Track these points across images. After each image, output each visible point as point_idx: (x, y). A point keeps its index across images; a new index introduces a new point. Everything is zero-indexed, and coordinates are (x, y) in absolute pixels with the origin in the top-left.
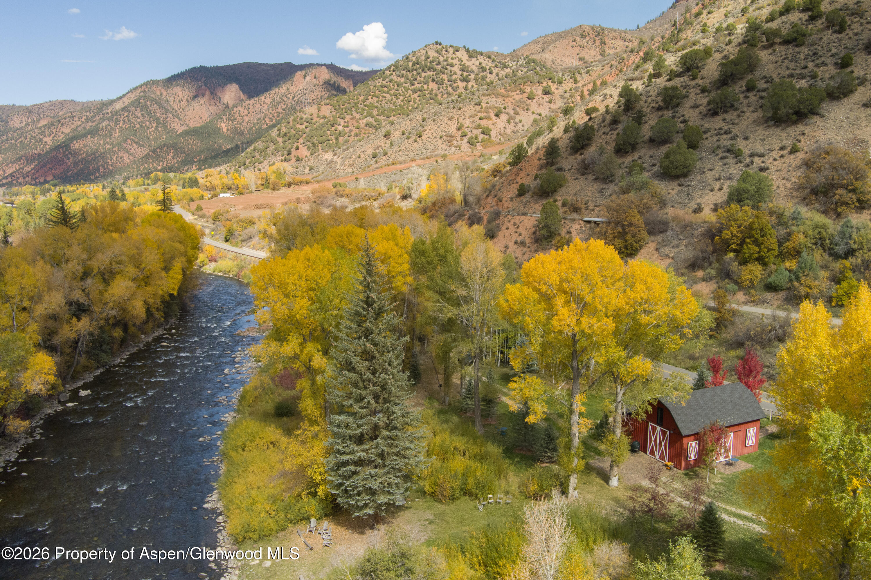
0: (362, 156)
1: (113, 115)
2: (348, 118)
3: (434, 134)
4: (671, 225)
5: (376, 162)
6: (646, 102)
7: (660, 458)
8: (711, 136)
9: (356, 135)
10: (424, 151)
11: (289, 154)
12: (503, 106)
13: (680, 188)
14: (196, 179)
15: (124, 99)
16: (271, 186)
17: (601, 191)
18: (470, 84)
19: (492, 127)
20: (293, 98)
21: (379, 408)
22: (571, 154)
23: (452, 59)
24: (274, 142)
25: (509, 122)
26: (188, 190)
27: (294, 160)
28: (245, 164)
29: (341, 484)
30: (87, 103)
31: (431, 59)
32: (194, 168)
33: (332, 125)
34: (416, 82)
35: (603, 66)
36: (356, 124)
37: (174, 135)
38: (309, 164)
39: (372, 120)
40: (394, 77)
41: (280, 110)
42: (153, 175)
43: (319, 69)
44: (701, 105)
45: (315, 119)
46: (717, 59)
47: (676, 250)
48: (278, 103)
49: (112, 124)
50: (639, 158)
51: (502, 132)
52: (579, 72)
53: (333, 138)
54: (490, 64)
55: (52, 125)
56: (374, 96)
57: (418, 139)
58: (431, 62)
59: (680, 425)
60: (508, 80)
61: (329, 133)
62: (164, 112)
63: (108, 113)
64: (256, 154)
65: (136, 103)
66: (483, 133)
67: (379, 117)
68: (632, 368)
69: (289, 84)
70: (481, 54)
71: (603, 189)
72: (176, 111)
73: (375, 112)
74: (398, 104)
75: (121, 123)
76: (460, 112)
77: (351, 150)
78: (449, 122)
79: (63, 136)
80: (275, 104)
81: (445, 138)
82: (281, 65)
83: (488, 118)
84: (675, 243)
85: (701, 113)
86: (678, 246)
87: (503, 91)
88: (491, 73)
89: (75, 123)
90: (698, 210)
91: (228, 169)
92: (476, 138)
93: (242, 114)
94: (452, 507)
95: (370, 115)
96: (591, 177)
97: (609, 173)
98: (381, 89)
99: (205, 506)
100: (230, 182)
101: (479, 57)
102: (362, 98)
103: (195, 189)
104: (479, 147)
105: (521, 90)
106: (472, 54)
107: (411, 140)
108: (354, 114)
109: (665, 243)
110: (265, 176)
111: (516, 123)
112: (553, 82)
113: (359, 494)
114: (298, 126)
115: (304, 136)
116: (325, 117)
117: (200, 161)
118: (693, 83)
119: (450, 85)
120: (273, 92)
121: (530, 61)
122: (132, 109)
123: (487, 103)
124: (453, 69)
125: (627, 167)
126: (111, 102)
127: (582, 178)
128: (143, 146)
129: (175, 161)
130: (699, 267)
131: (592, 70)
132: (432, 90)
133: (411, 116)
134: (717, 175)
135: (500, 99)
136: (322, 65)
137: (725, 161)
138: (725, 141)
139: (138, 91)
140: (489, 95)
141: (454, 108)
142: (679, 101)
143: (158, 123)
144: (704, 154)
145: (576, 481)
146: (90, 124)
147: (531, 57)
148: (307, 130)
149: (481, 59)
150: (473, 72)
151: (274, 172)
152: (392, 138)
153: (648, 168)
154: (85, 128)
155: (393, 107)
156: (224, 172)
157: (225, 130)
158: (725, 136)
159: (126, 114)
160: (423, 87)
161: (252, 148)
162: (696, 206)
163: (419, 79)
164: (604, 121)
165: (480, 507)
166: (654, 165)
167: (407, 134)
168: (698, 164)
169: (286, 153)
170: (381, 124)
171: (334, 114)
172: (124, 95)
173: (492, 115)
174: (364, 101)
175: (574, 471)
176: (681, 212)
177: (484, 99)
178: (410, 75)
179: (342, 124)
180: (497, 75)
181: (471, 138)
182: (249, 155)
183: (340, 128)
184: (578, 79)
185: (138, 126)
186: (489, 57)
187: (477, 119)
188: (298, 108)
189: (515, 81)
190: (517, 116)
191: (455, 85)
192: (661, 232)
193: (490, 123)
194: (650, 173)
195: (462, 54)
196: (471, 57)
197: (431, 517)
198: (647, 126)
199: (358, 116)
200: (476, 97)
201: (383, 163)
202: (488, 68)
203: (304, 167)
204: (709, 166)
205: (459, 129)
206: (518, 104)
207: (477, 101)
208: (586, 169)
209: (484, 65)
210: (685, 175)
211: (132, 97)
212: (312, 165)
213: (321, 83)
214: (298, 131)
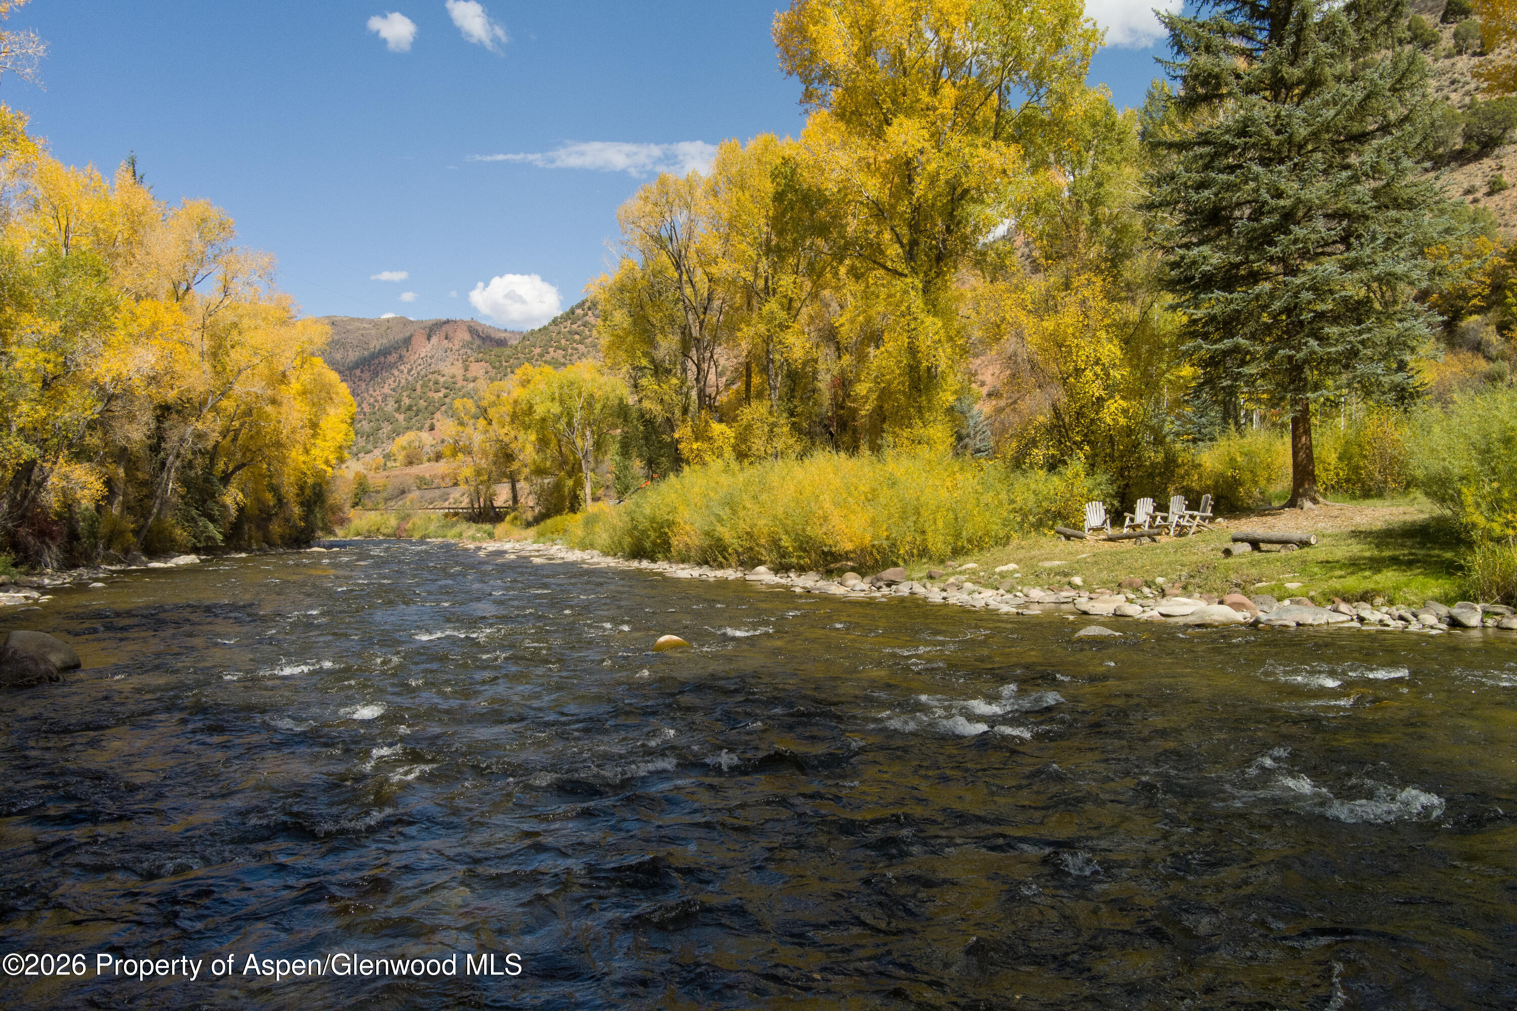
20: (409, 371)
48: (384, 380)
69: (402, 350)
80: (378, 381)
115: (444, 408)
120: (376, 361)
171: (492, 374)
213: (457, 347)
214: (430, 402)
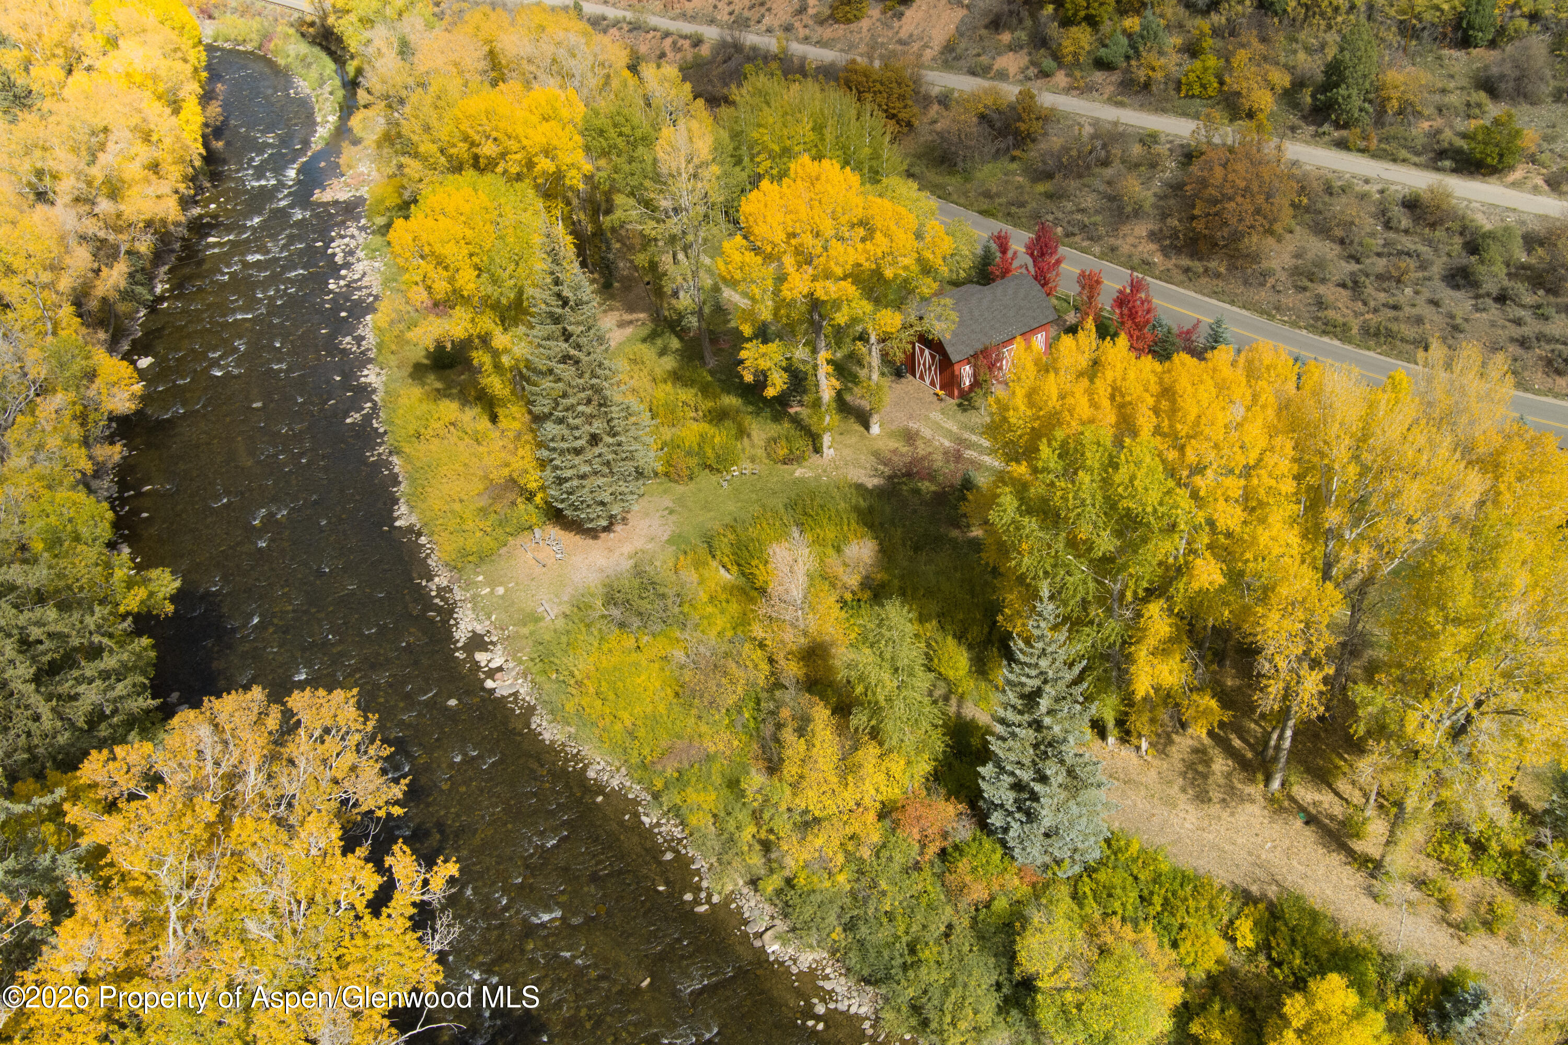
7: (930, 384)
59: (950, 352)
94: (692, 485)
99: (397, 524)
130: (1004, 25)
145: (831, 437)
165: (725, 484)
175: (827, 429)
197: (671, 505)
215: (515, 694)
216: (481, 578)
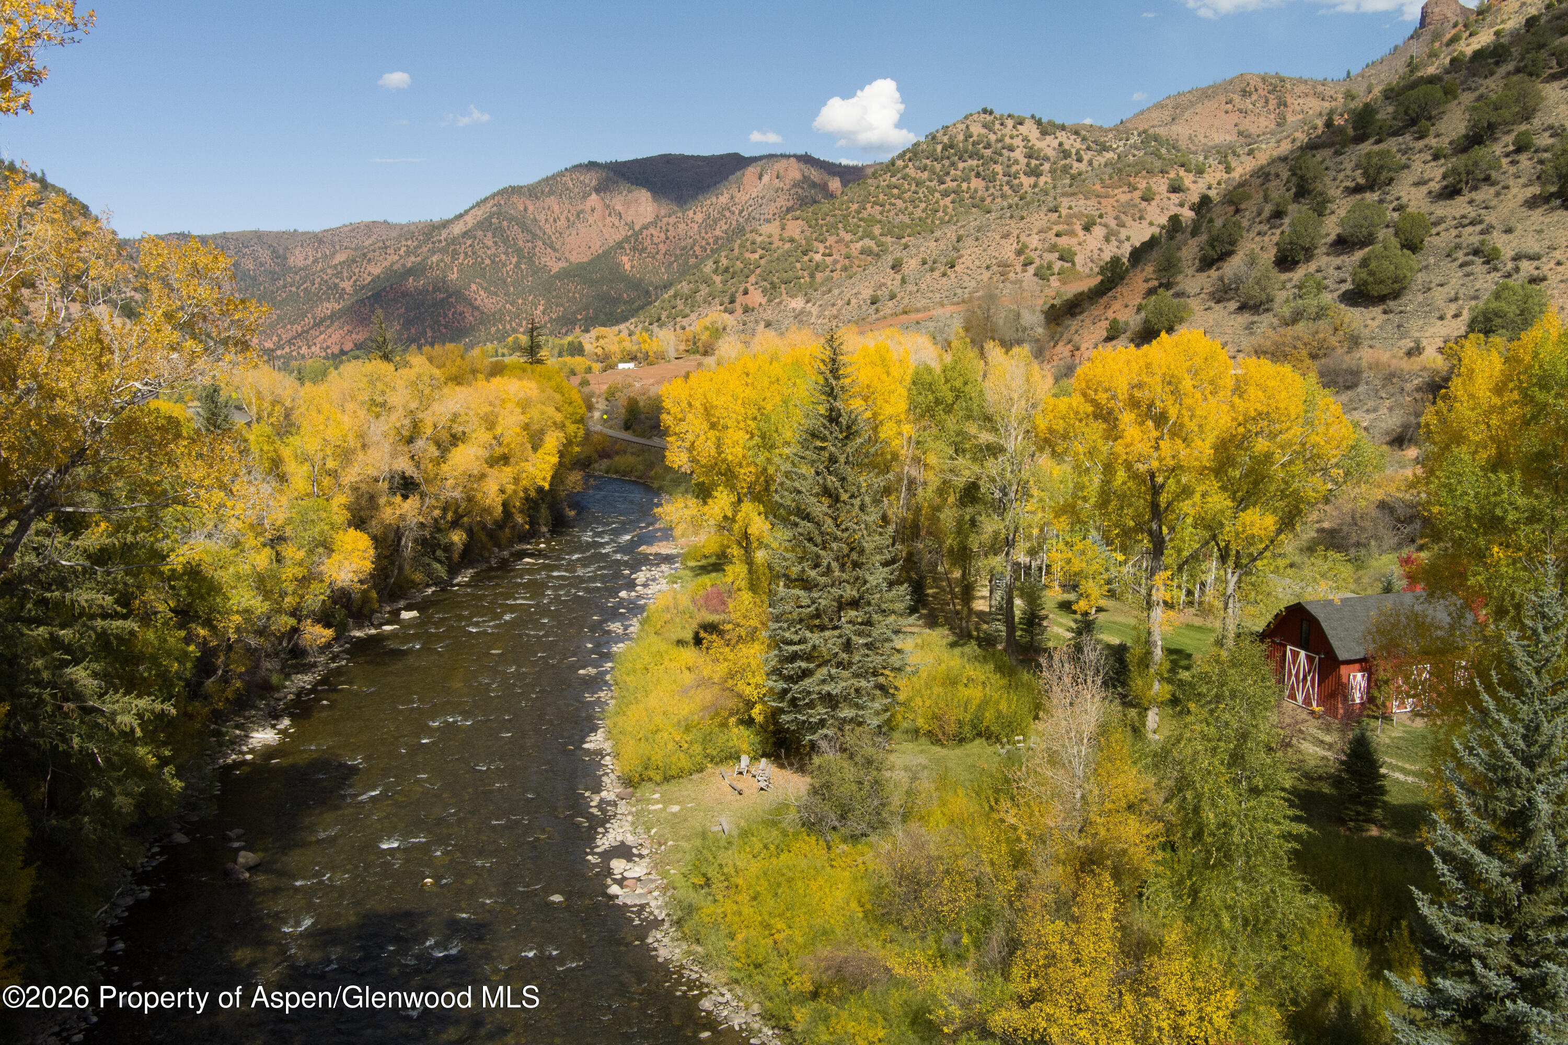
0: (853, 301)
1: (448, 244)
2: (831, 240)
3: (977, 263)
4: (1365, 375)
5: (877, 310)
6: (1335, 179)
7: (1304, 702)
8: (1447, 230)
9: (845, 269)
10: (959, 291)
11: (732, 301)
12: (1098, 213)
13: (1386, 316)
14: (580, 343)
15: (467, 218)
16: (701, 349)
17: (1249, 327)
18: (1042, 180)
19: (1076, 248)
20: (741, 212)
21: (845, 576)
22: (1201, 270)
23: (1012, 137)
24: (707, 282)
25: (1107, 240)
26: (568, 359)
27: (740, 311)
28: (659, 319)
29: (785, 691)
30: (408, 225)
31: (975, 138)
32: (577, 329)
33: (805, 253)
34: (948, 179)
35: (1278, 142)
36: (844, 251)
37: (545, 276)
38: (765, 316)
39: (872, 244)
40: (911, 171)
41: (718, 232)
42: (510, 339)
43: (784, 163)
44: (1431, 180)
45: (777, 243)
46: (1467, 102)
47: (1373, 416)
48: (715, 221)
49: (448, 259)
50: (1318, 271)
51: (1095, 257)
52: (1234, 153)
53: (805, 274)
54: (1078, 145)
55: (354, 261)
56: (875, 203)
57: (949, 272)
58: (974, 144)
59: (1335, 643)
60: (1109, 170)
61: (798, 265)
62: (529, 238)
63: (440, 241)
64: (678, 302)
65: (484, 225)
66: (1061, 258)
67: (883, 239)
68: (1244, 526)
69: (734, 191)
70: (1063, 128)
71: (1253, 323)
72: (550, 237)
73: (877, 230)
74: (916, 216)
75: (462, 256)
76: (1021, 225)
77: (836, 292)
78: (1003, 242)
79: (370, 279)
80: (710, 223)
81: (995, 268)
82: (721, 157)
83: (1072, 233)
84: (1371, 404)
85: (1430, 192)
86: (1375, 410)
87: (1098, 187)
88: (1079, 160)
89: (390, 258)
90: (1415, 351)
91: (632, 327)
92: (1049, 267)
93: (656, 240)
94: (958, 751)
95: (868, 235)
96: (1233, 305)
97: (1264, 297)
98: (887, 190)
99: (586, 746)
100: (635, 348)
101: (1058, 134)
102: (855, 206)
103: (578, 359)
104: (1054, 282)
105: (1129, 185)
106: (1046, 129)
107: (937, 274)
108: (842, 233)
109: (1354, 405)
110: (691, 337)
111: (1121, 242)
112: (1188, 171)
113: (811, 705)
114: (748, 255)
115: (758, 271)
116: (792, 240)
117: (586, 319)
118: (1420, 144)
119: (1008, 183)
120: (709, 202)
121: (1148, 138)
122: (480, 233)
123: (1070, 208)
124: (1012, 154)
125: (1295, 287)
126: (445, 224)
127: (1217, 307)
128: (496, 294)
129: (547, 318)
130: (1410, 440)
131: (1259, 149)
132: (976, 191)
133: (938, 234)
134: (1453, 293)
135: (1093, 202)
136: (789, 156)
137: (1468, 269)
138: (1471, 236)
139: (489, 205)
140: (1073, 194)
141: (1011, 217)
142: (1392, 174)
143: (521, 256)
144: (1432, 260)
145: (1157, 718)
146: (413, 259)
147: (1151, 131)
148: (763, 262)
149: (1062, 136)
150: (1047, 159)
151: (707, 328)
152: (906, 270)
153: (1332, 287)
154: (403, 265)
155: (908, 221)
156: (625, 333)
157: (627, 267)
158: (1470, 229)
159: (469, 242)
160: (959, 186)
161: (671, 292)
162: (1412, 345)
163: (953, 172)
164: (1259, 214)
165: (1003, 753)
166: (1343, 281)
167: (930, 263)
168: (1421, 277)
169: (726, 300)
170: (887, 250)
171: (808, 234)
172: (467, 212)
173: (1078, 228)
174: (858, 212)
175: (1153, 702)
176: (1384, 356)
177: (1065, 202)
178: (938, 167)
179: (821, 251)
180: (1090, 163)
181: (1041, 267)
182: (666, 305)
183: (818, 257)
184: (1233, 165)
185: (487, 261)
186: (1077, 133)
187: (1051, 235)
188: (748, 229)
189: (1120, 170)
190: (1122, 230)
191: (1016, 182)
192: (1348, 388)
193: (1074, 241)
194: (1336, 294)
195: (1030, 130)
196: (1044, 133)
198: (1333, 218)
199: (848, 237)
200: (1050, 199)
201: (889, 312)
202: (1074, 151)
203: (757, 322)
204: (1439, 279)
205: (1019, 253)
206: (1124, 209)
207: (1051, 205)
208: (1226, 292)
209: (1067, 147)
210: (1396, 295)
211: (480, 213)
212: (770, 318)
213: (788, 187)
214: (747, 263)
215: (642, 907)
216: (657, 796)
